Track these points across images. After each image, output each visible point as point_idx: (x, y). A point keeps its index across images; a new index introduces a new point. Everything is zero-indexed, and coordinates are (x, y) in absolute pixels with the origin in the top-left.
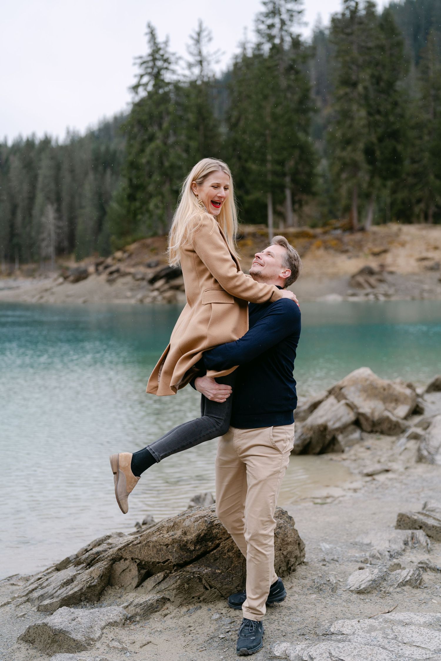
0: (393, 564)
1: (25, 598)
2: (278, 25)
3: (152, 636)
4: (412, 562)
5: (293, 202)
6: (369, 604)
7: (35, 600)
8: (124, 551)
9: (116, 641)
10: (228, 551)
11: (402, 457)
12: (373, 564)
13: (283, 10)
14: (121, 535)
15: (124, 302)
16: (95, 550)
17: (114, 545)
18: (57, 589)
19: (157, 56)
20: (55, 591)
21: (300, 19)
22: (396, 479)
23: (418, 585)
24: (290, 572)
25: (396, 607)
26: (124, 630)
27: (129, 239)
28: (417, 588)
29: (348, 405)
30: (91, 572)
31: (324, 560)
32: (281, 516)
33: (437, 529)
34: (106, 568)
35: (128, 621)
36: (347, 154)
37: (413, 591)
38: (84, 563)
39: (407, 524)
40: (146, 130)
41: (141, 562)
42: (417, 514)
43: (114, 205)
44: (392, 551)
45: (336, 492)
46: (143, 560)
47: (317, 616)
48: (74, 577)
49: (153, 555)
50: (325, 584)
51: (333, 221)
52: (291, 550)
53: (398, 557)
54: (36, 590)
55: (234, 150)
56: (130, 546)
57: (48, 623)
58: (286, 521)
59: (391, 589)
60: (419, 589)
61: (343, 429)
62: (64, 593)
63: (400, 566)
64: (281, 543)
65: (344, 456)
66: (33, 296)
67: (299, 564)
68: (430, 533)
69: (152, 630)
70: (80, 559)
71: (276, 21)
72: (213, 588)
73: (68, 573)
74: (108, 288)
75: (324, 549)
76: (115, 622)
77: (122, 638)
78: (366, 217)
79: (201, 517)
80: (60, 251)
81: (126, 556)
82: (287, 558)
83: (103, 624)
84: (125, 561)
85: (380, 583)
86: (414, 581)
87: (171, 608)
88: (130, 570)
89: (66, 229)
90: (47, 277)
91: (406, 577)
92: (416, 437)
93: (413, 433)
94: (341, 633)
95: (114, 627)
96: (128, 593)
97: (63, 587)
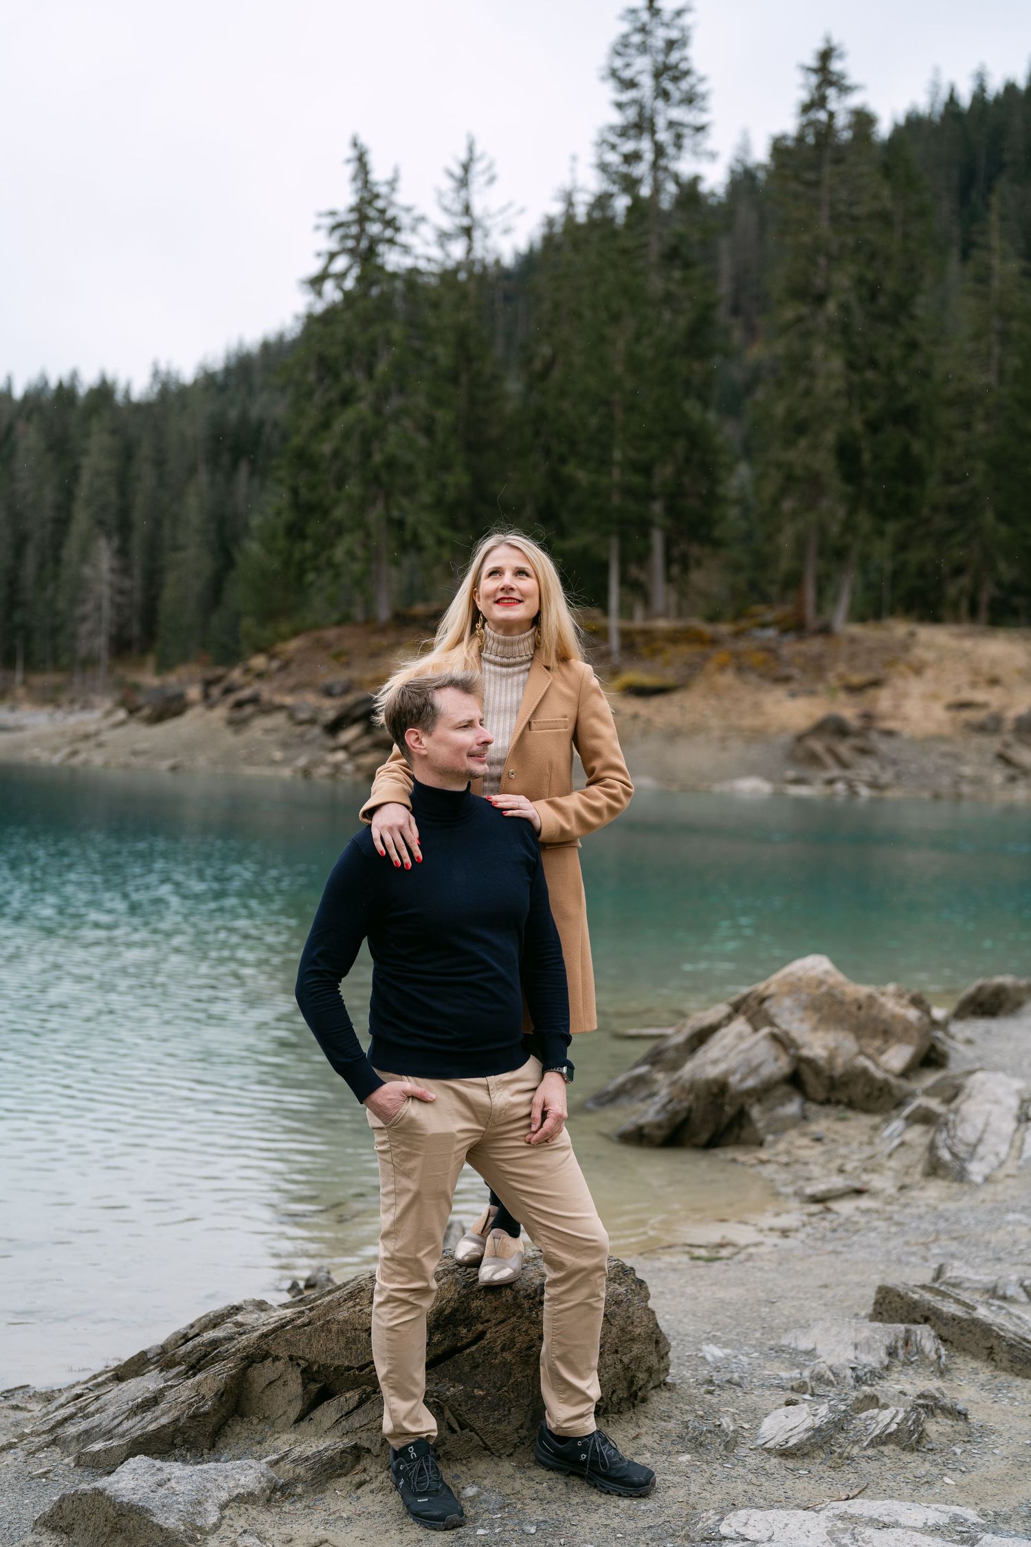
0: (861, 1397)
1: (47, 1438)
2: (649, 156)
3: (331, 1528)
4: (902, 1393)
5: (669, 561)
6: (806, 1479)
7: (70, 1442)
8: (274, 1339)
9: (252, 1535)
10: (503, 1350)
11: (893, 1163)
12: (818, 1395)
13: (661, 122)
14: (263, 1307)
15: (267, 772)
16: (209, 1336)
17: (249, 1327)
18: (120, 1419)
19: (372, 213)
20: (116, 1422)
21: (696, 145)
22: (877, 1211)
23: (914, 1445)
24: (636, 1402)
25: (863, 1490)
26: (269, 1513)
27: (284, 627)
28: (913, 1450)
29: (774, 1038)
30: (200, 1384)
31: (710, 1382)
32: (621, 1279)
33: (963, 1323)
34: (232, 1377)
35: (279, 1493)
36: (797, 455)
37: (902, 1457)
38: (182, 1365)
39: (897, 1311)
40: (337, 377)
41: (310, 1366)
42: (919, 1290)
43: (253, 547)
44: (860, 1367)
45: (741, 1234)
46: (315, 1362)
47: (692, 1500)
48: (160, 1394)
49: (336, 1350)
50: (710, 1432)
51: (759, 608)
52: (640, 1353)
53: (874, 1383)
54: (72, 1421)
55: (537, 434)
56: (287, 1330)
57: (105, 1490)
58: (632, 1290)
59: (855, 1451)
60: (916, 1454)
61: (764, 1092)
62: (136, 1428)
63: (878, 1400)
64: (619, 1338)
65: (763, 1154)
66: (55, 750)
67: (654, 1388)
68: (945, 1332)
69: (330, 1515)
70: (173, 1355)
71: (645, 145)
72: (468, 1430)
73: (146, 1384)
74: (229, 739)
75: (709, 1358)
76: (251, 1494)
77: (264, 1530)
78: (836, 599)
79: (446, 1272)
80: (122, 647)
81: (277, 1351)
82: (630, 1370)
83: (224, 1496)
84: (274, 1361)
85: (831, 1435)
86: (907, 1435)
87: (373, 1470)
88: (285, 1382)
89: (138, 596)
90: (87, 706)
91: (888, 1424)
92: (926, 1118)
93: (919, 1107)
94: (742, 1537)
95: (246, 1506)
96: (278, 1432)
97: (136, 1415)
